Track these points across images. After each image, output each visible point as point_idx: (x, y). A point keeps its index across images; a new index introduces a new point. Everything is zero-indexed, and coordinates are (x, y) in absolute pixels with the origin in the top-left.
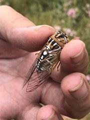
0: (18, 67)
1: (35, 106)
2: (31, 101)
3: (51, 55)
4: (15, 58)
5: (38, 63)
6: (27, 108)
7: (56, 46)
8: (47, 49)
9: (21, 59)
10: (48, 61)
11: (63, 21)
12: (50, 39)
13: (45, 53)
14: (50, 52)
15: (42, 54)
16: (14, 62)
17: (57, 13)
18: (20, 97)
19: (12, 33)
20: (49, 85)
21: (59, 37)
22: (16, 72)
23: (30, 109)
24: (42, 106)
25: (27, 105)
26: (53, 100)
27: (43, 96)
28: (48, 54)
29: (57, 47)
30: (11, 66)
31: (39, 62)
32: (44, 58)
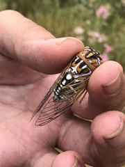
0: (26, 98)
1: (48, 152)
2: (44, 144)
3: (77, 81)
4: (23, 85)
5: (57, 89)
6: (38, 155)
7: (85, 69)
8: (73, 72)
9: (31, 86)
10: (72, 88)
11: (88, 22)
12: (78, 58)
13: (69, 77)
14: (76, 77)
15: (65, 78)
16: (22, 90)
17: (79, 11)
18: (28, 139)
19: (23, 48)
20: (70, 123)
21: (91, 58)
22: (24, 103)
23: (41, 156)
24: (59, 153)
25: (38, 151)
26: (76, 144)
27: (61, 139)
28: (73, 78)
29: (86, 71)
30: (17, 95)
31: (59, 88)
32: (66, 84)
